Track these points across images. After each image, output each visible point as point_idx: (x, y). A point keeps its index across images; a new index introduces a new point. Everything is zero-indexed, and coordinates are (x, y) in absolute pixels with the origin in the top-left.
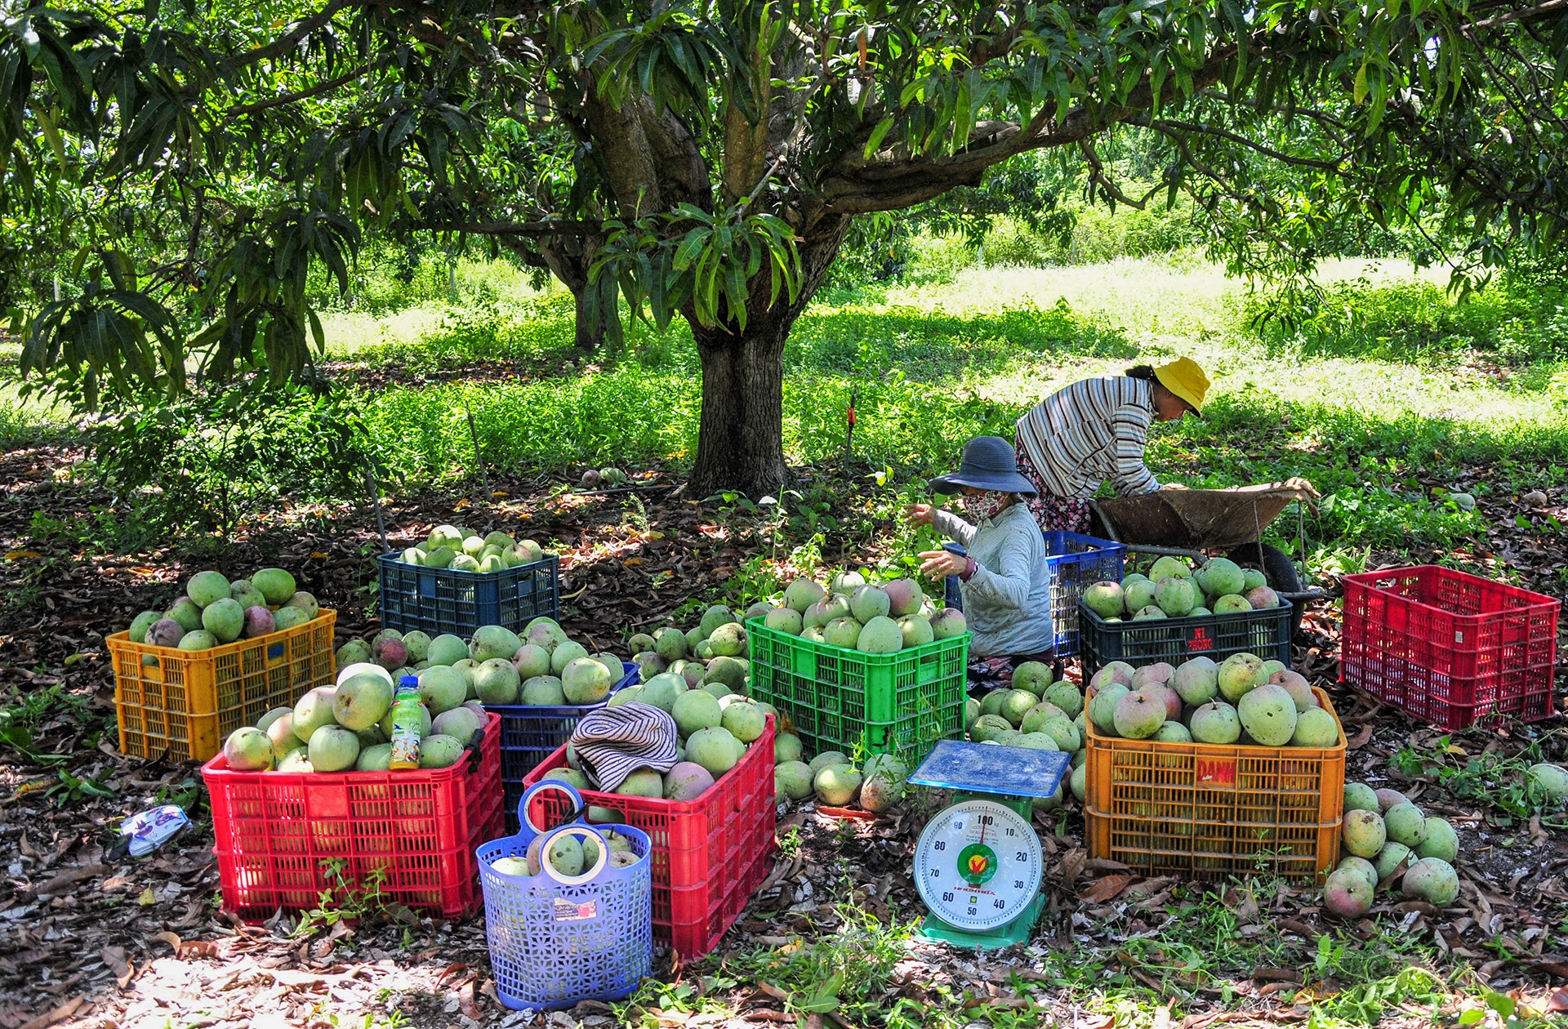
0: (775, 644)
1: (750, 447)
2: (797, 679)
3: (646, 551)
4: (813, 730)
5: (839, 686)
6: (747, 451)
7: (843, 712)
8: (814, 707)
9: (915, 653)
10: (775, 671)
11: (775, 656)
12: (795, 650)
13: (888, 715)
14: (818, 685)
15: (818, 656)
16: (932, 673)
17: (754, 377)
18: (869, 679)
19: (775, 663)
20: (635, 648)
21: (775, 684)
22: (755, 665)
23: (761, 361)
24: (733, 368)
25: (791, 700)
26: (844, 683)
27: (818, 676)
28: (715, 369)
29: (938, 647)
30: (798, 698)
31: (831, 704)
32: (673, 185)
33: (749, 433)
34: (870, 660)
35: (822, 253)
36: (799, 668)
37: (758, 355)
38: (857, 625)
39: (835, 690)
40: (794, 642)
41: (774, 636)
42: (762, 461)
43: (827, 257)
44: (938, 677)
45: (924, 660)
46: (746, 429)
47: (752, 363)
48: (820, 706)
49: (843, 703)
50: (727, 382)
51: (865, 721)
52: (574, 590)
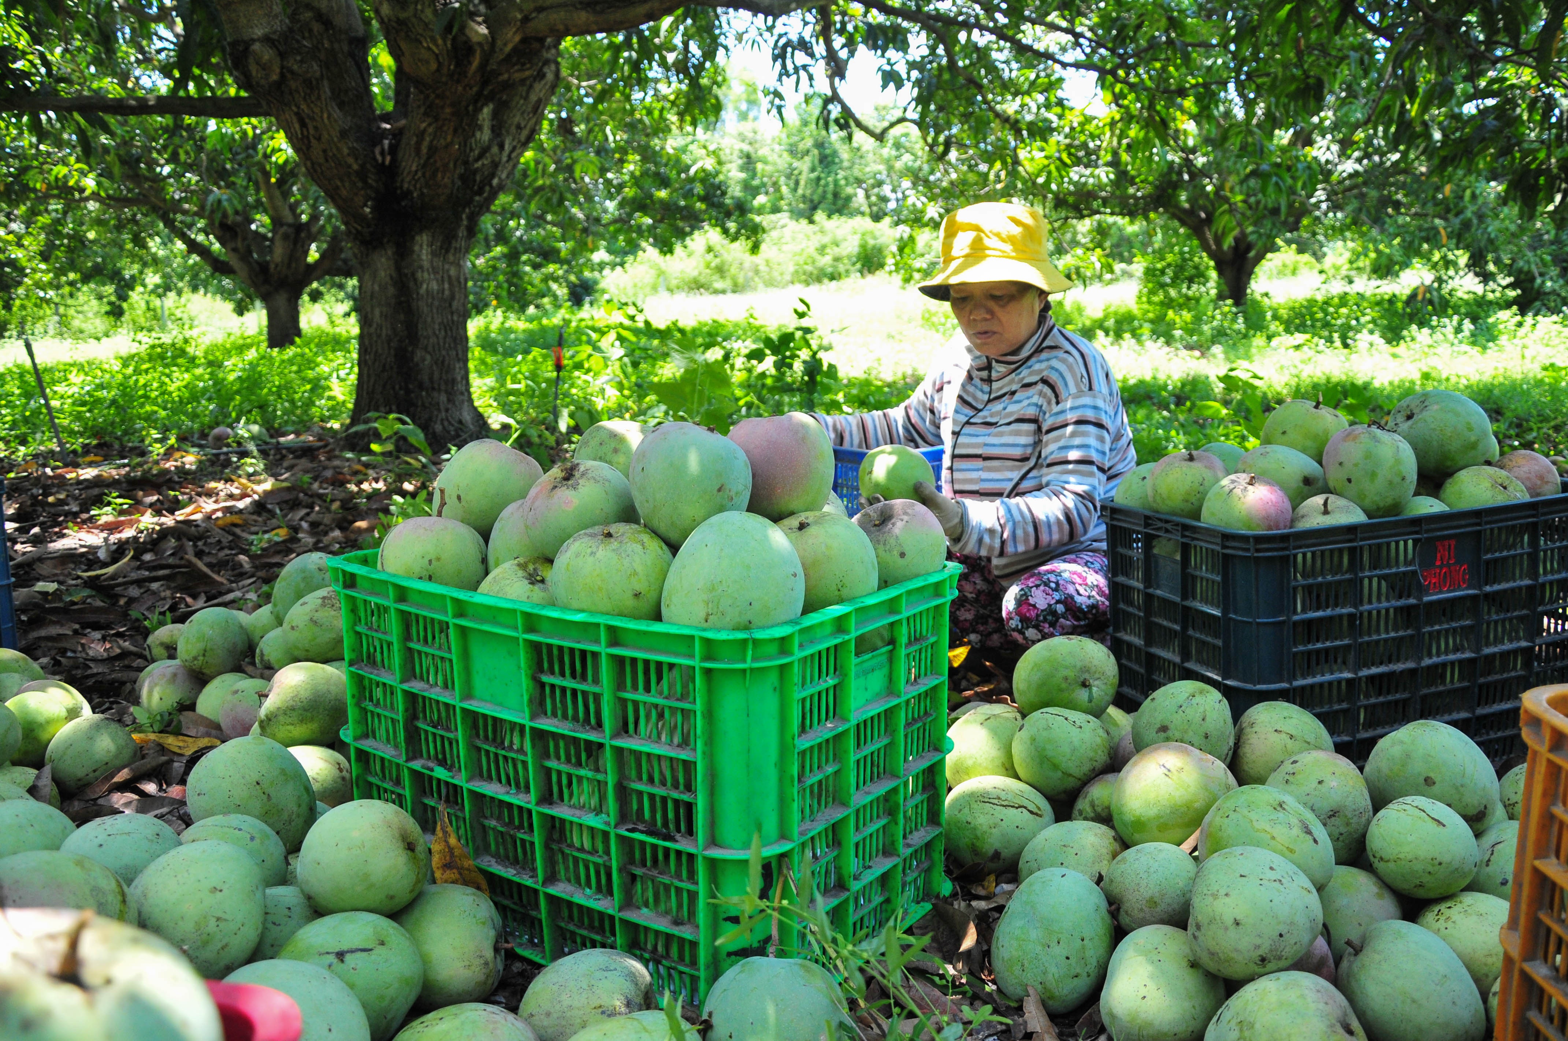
0: (406, 620)
1: (425, 378)
2: (474, 719)
3: (260, 507)
4: (525, 864)
5: (606, 737)
6: (421, 386)
7: (623, 817)
8: (528, 801)
9: (840, 625)
10: (412, 698)
11: (410, 655)
12: (464, 631)
13: (771, 826)
14: (540, 736)
15: (536, 647)
16: (877, 681)
17: (429, 284)
18: (710, 715)
19: (410, 674)
20: (157, 651)
21: (413, 737)
22: (359, 681)
23: (438, 263)
24: (398, 268)
25: (461, 780)
26: (623, 729)
27: (538, 707)
28: (374, 275)
29: (892, 606)
30: (478, 774)
31: (585, 794)
32: (309, 15)
33: (424, 359)
34: (711, 648)
35: (519, 127)
36: (479, 684)
37: (434, 254)
38: (655, 547)
39: (594, 749)
40: (461, 608)
41: (402, 594)
42: (443, 398)
43: (525, 133)
44: (890, 691)
45: (863, 645)
46: (419, 354)
47: (426, 264)
48: (546, 799)
49: (622, 791)
50: (391, 291)
51: (697, 846)
52: (114, 561)
